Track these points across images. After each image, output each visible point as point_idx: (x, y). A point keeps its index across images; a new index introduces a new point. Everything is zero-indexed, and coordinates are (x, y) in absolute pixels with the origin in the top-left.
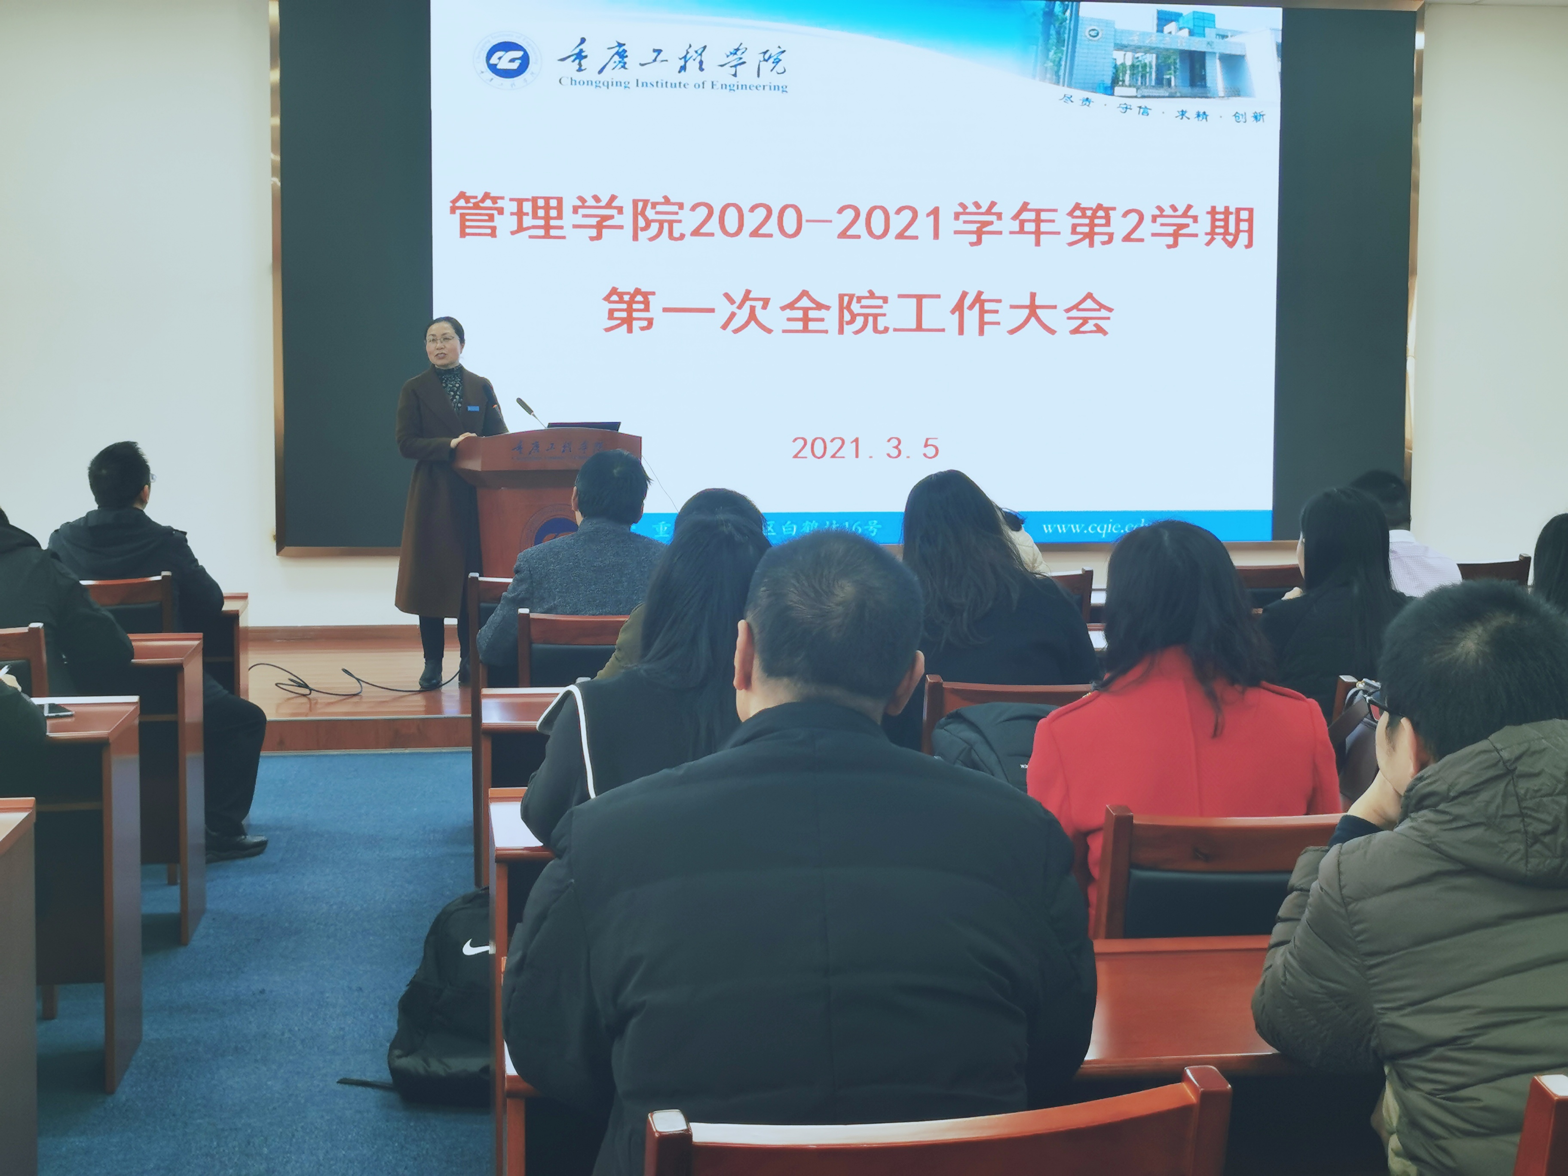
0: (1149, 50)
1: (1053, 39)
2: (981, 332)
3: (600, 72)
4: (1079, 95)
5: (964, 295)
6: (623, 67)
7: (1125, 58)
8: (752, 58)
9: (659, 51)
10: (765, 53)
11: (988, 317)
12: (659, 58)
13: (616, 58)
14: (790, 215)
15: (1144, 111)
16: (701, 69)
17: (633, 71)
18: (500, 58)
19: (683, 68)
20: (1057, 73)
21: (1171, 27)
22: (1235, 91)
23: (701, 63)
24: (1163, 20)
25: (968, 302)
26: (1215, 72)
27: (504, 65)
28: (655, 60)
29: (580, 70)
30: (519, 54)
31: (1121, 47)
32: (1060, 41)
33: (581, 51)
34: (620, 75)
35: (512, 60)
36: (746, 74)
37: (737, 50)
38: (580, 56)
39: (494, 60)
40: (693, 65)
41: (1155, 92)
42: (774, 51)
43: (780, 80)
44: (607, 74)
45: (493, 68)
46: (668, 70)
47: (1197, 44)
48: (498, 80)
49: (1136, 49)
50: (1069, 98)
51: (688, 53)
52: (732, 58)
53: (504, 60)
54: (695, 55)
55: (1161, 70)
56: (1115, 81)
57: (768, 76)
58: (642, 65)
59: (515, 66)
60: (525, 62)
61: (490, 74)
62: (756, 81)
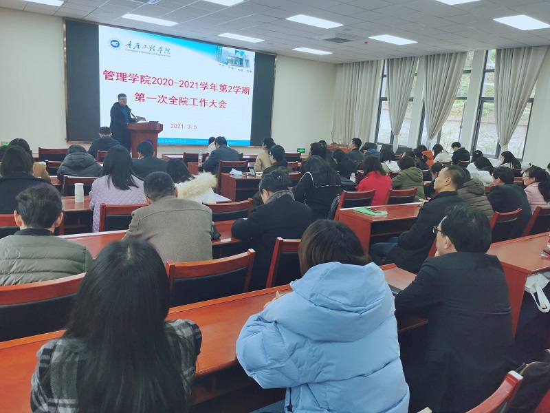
0: (234, 57)
1: (218, 53)
4: (222, 64)
7: (230, 58)
8: (164, 50)
10: (166, 49)
12: (146, 47)
13: (137, 46)
14: (171, 81)
16: (154, 50)
17: (140, 49)
19: (150, 50)
20: (218, 60)
22: (247, 66)
26: (244, 62)
28: (144, 48)
29: (130, 48)
30: (118, 43)
31: (229, 56)
33: (130, 44)
34: (138, 50)
36: (163, 53)
39: (112, 43)
40: (152, 50)
43: (169, 55)
44: (135, 49)
46: (147, 50)
52: (160, 49)
53: (114, 44)
54: (153, 48)
55: (235, 61)
56: (228, 62)
57: (167, 54)
59: (117, 45)
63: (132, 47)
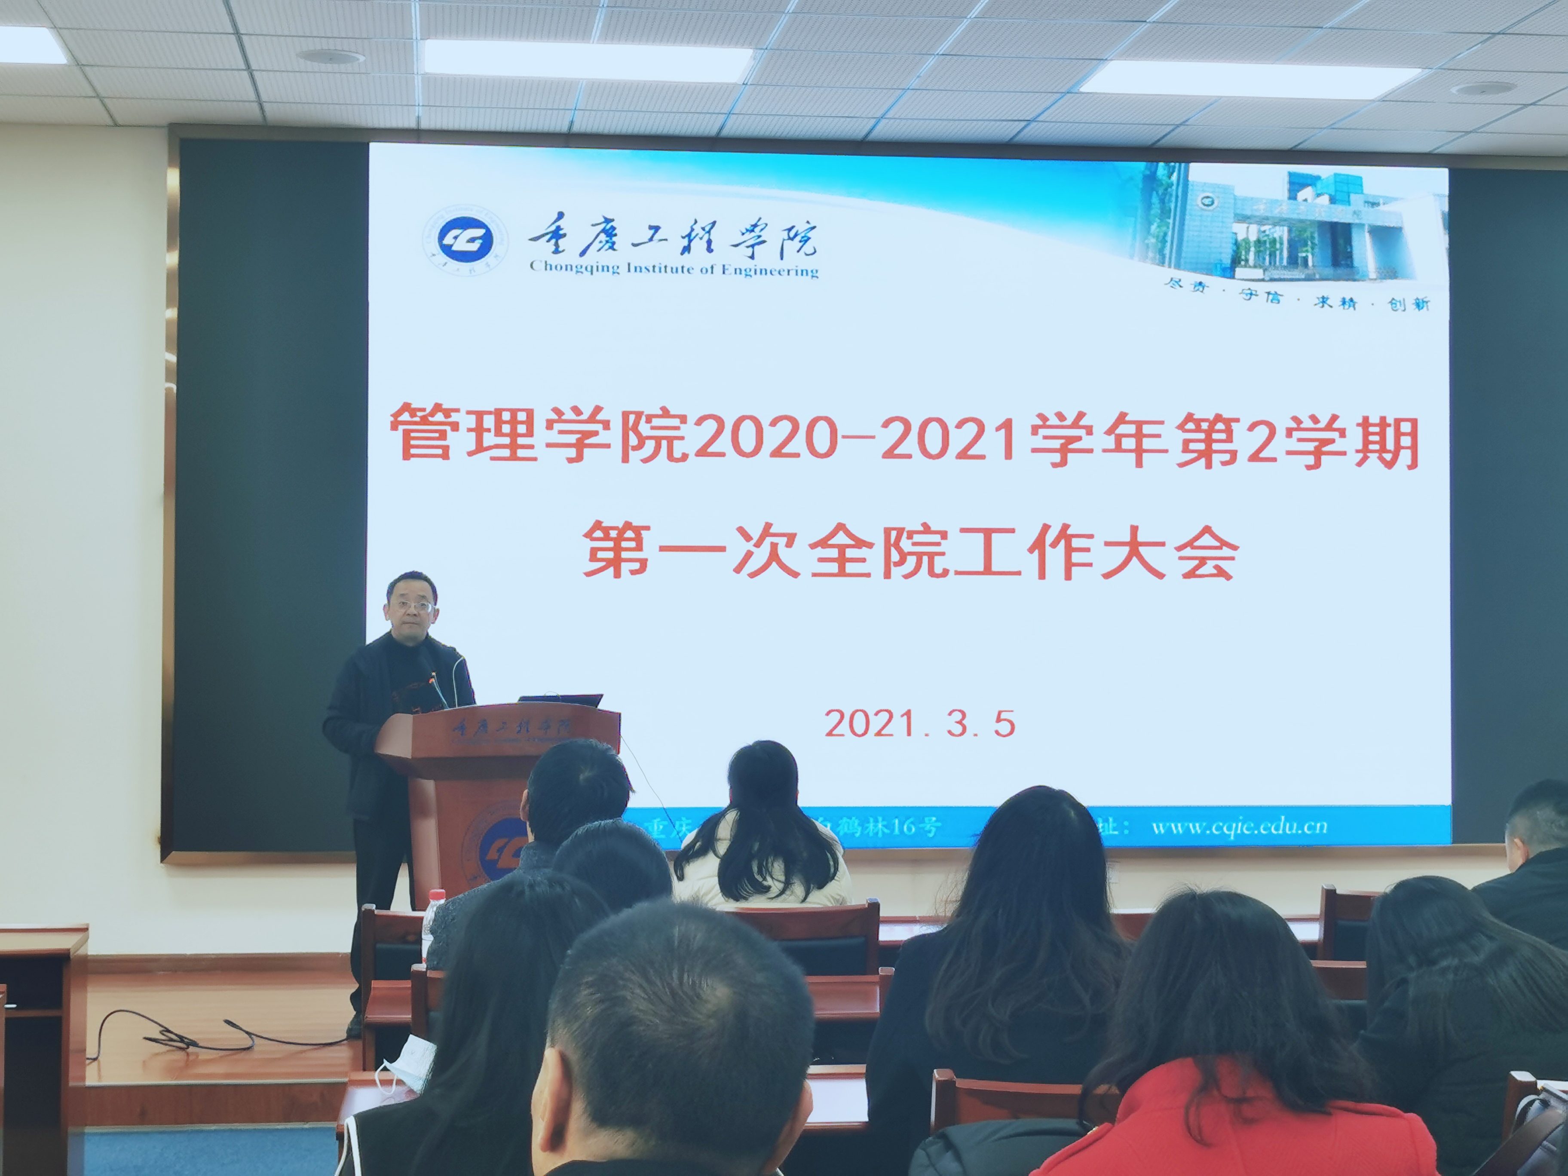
0: (1278, 222)
1: (1156, 209)
2: (1068, 577)
3: (583, 254)
4: (1189, 278)
5: (1046, 528)
6: (612, 248)
7: (1249, 232)
8: (774, 236)
9: (656, 229)
10: (790, 230)
11: (1076, 557)
12: (658, 236)
13: (603, 237)
14: (822, 432)
15: (1274, 297)
16: (710, 250)
17: (624, 253)
18: (456, 238)
19: (687, 249)
20: (1161, 251)
21: (1307, 193)
22: (1390, 272)
23: (709, 242)
24: (1296, 185)
25: (1050, 537)
26: (1364, 249)
27: (461, 245)
28: (651, 239)
29: (557, 251)
30: (480, 232)
31: (1243, 219)
32: (1165, 213)
33: (559, 228)
34: (607, 257)
35: (472, 240)
36: (767, 256)
37: (755, 226)
38: (557, 235)
39: (448, 240)
40: (699, 246)
41: (1287, 274)
42: (801, 227)
43: (809, 263)
44: (592, 257)
45: (447, 250)
46: (668, 252)
47: (1340, 214)
48: (453, 264)
49: (1262, 221)
50: (1176, 283)
51: (692, 230)
52: (748, 236)
53: (462, 241)
54: (702, 233)
55: (1294, 246)
56: (1236, 261)
57: (794, 258)
58: (634, 245)
59: (475, 247)
60: (487, 242)
61: (443, 258)
62: (779, 265)
63: (571, 245)
